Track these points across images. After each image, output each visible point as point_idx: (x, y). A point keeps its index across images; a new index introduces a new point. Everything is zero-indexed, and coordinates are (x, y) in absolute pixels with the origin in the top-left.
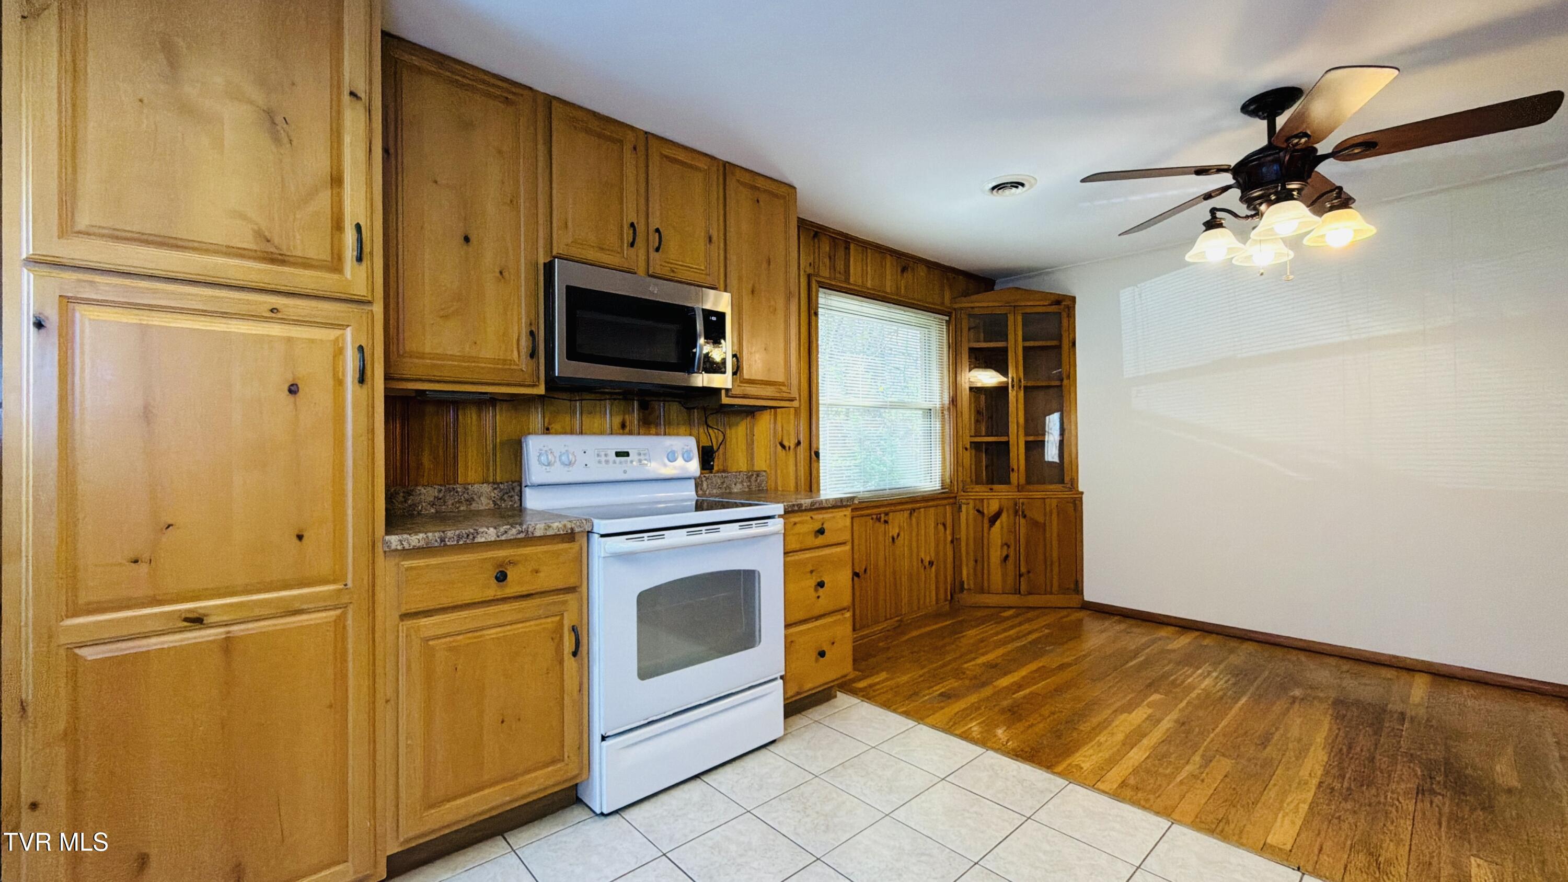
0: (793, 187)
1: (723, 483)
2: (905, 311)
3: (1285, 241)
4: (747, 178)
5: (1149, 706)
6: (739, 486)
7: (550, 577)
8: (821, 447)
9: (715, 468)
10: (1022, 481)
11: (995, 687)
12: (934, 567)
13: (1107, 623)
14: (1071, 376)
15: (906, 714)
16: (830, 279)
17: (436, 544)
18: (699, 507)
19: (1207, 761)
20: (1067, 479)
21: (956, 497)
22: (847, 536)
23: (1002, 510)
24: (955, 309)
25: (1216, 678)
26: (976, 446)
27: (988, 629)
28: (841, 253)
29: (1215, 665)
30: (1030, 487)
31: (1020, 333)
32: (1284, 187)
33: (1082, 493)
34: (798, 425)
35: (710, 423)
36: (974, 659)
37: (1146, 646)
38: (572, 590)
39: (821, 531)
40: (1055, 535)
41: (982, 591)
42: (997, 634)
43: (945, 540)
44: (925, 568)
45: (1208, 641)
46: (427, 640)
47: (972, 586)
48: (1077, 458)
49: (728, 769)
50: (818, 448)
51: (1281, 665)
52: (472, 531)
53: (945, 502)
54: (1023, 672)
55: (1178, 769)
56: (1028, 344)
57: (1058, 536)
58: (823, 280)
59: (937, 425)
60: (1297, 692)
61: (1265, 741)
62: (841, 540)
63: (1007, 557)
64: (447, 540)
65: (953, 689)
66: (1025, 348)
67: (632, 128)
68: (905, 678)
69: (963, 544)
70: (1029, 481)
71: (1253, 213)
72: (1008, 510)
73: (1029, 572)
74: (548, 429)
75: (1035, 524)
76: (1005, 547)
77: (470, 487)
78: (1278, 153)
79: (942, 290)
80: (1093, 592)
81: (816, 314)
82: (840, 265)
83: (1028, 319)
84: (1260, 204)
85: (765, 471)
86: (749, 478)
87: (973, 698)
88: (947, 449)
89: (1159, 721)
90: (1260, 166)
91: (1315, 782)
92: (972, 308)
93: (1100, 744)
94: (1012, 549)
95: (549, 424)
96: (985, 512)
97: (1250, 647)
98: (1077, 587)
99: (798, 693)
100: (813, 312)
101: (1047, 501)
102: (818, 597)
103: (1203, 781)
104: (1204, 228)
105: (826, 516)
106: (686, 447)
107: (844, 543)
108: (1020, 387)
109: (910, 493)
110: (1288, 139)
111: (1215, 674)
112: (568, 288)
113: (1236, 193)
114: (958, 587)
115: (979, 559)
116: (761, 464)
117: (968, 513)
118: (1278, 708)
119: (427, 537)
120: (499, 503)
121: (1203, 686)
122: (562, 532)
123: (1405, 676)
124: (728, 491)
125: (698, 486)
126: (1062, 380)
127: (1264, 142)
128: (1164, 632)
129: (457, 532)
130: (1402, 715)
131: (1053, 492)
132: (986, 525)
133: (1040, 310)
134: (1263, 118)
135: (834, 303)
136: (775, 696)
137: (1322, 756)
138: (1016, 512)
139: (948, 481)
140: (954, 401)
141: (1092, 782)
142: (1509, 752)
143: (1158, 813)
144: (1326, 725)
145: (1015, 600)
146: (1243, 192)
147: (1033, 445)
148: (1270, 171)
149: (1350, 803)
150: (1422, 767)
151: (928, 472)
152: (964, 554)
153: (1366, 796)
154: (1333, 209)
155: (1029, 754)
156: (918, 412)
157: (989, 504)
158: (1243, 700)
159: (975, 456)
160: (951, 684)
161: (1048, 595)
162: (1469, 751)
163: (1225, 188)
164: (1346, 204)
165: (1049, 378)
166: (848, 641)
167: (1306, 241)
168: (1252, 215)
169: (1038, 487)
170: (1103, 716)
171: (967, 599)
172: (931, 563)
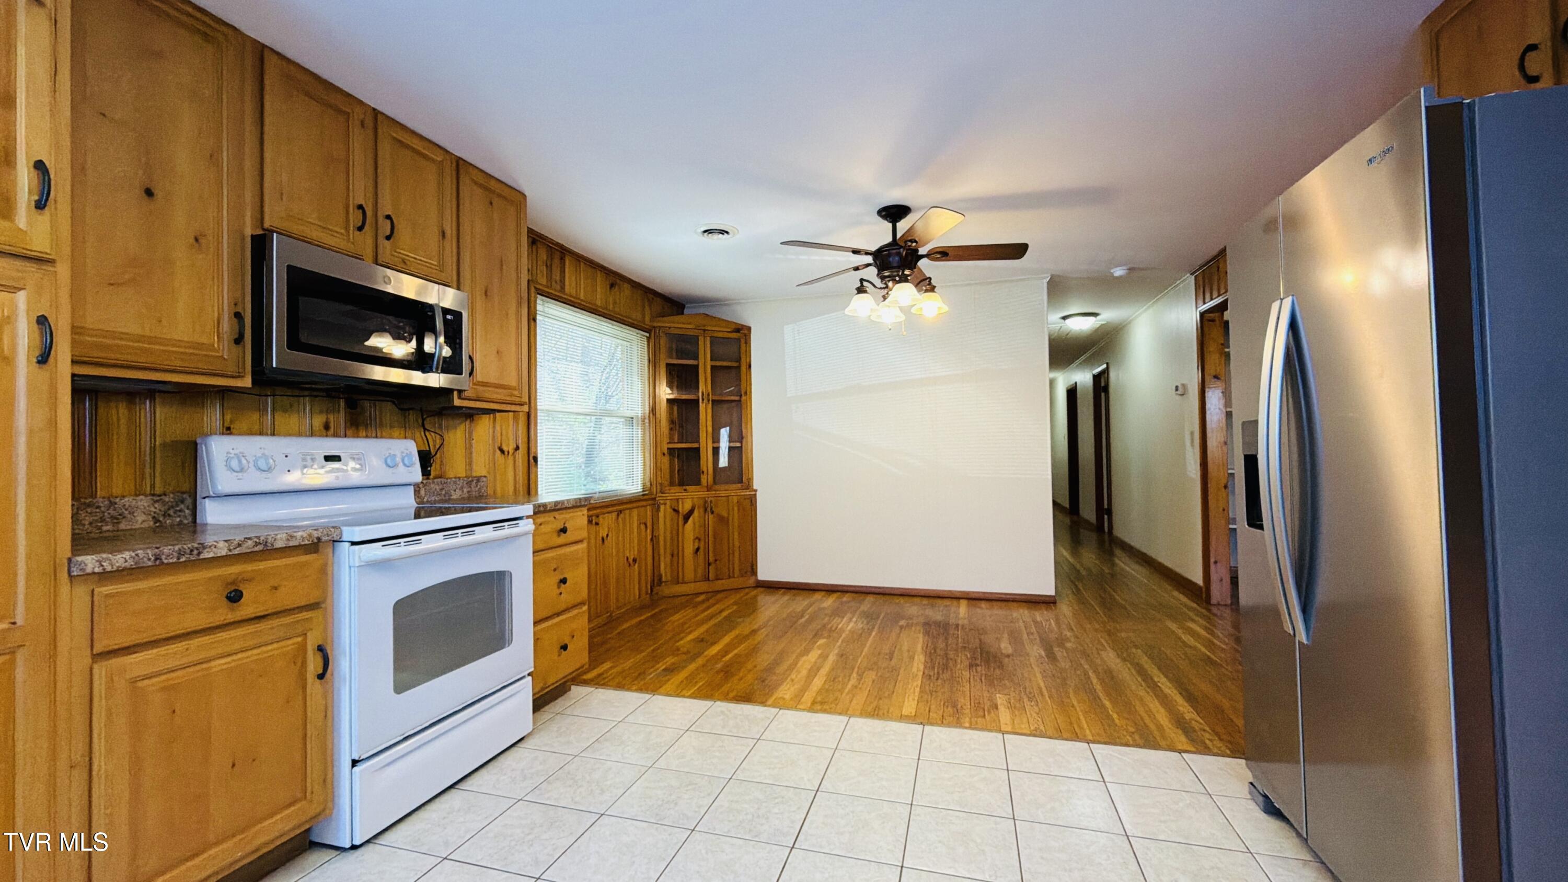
0: (524, 196)
1: (442, 489)
2: (613, 325)
3: (901, 309)
4: (480, 179)
5: (819, 648)
6: (458, 492)
7: (291, 595)
8: (539, 452)
9: (433, 474)
10: (711, 481)
11: (706, 656)
12: (637, 565)
14: (748, 393)
15: (640, 690)
16: (547, 287)
17: (150, 563)
18: (417, 516)
19: (860, 676)
20: (744, 480)
21: (655, 498)
22: (584, 534)
23: (695, 508)
24: (654, 327)
25: (856, 622)
26: (671, 450)
27: (688, 613)
28: (556, 261)
29: (854, 613)
30: (717, 487)
31: (708, 356)
32: (903, 272)
33: (756, 491)
34: (517, 430)
35: (427, 427)
36: (684, 637)
37: (805, 609)
38: (314, 606)
39: (564, 530)
40: (736, 524)
41: (678, 581)
42: (696, 615)
43: (646, 539)
44: (630, 565)
45: (846, 598)
46: (134, 681)
47: (669, 578)
48: (752, 461)
49: (483, 772)
50: (536, 453)
51: (888, 607)
52: (196, 545)
53: (644, 503)
54: (726, 640)
55: (845, 684)
56: (715, 363)
57: (739, 527)
58: (540, 287)
59: (638, 432)
60: (902, 623)
61: (891, 656)
62: (579, 538)
63: (698, 549)
64: (163, 557)
65: (673, 664)
66: (713, 367)
67: (361, 103)
68: (629, 663)
69: (662, 543)
70: (715, 482)
71: (884, 286)
72: (699, 507)
73: (716, 560)
74: (229, 429)
75: (721, 518)
76: (697, 541)
77: (117, 500)
78: (900, 249)
79: (644, 307)
80: (764, 574)
81: (535, 320)
82: (557, 276)
83: (714, 341)
84: (889, 281)
85: (485, 477)
86: (469, 484)
87: (692, 667)
88: (647, 455)
89: (827, 656)
90: (889, 255)
91: (920, 674)
92: (670, 328)
93: (792, 680)
94: (702, 543)
95: (231, 422)
96: (680, 510)
97: (870, 599)
98: (754, 572)
99: (543, 689)
100: (531, 317)
101: (730, 498)
102: (561, 593)
103: (860, 688)
104: (856, 292)
105: (568, 516)
106: (406, 451)
107: (581, 541)
108: (709, 401)
109: (617, 496)
110: (906, 242)
111: (854, 620)
112: (290, 268)
113: (873, 271)
114: (657, 581)
115: (676, 553)
116: (480, 469)
117: (665, 512)
118: (894, 635)
119: (137, 555)
120: (161, 519)
121: (849, 628)
122: (307, 542)
123: (955, 602)
124: (447, 498)
125: (417, 492)
126: (741, 396)
127: (889, 239)
128: (818, 596)
129: (177, 548)
130: (957, 626)
131: (733, 492)
132: (681, 523)
133: (724, 334)
134: (890, 222)
135: (551, 311)
136: (525, 692)
137: (922, 658)
138: (706, 510)
139: (648, 484)
140: (653, 411)
141: (794, 704)
142: (1006, 635)
143: (840, 714)
144: (921, 640)
145: (703, 586)
146: (879, 271)
147: (716, 451)
148: (895, 260)
149: (940, 681)
150: (970, 653)
151: (630, 476)
152: (662, 551)
153: (946, 675)
154: (926, 291)
155: (746, 698)
156: (623, 420)
157: (683, 503)
158: (874, 634)
159: (670, 460)
160: (670, 660)
161: (732, 580)
162: (989, 639)
163: (868, 265)
164: (932, 289)
165: (731, 393)
166: (586, 633)
167: (913, 310)
168: (884, 288)
169: (723, 487)
170: (790, 661)
171: (666, 590)
172: (635, 560)
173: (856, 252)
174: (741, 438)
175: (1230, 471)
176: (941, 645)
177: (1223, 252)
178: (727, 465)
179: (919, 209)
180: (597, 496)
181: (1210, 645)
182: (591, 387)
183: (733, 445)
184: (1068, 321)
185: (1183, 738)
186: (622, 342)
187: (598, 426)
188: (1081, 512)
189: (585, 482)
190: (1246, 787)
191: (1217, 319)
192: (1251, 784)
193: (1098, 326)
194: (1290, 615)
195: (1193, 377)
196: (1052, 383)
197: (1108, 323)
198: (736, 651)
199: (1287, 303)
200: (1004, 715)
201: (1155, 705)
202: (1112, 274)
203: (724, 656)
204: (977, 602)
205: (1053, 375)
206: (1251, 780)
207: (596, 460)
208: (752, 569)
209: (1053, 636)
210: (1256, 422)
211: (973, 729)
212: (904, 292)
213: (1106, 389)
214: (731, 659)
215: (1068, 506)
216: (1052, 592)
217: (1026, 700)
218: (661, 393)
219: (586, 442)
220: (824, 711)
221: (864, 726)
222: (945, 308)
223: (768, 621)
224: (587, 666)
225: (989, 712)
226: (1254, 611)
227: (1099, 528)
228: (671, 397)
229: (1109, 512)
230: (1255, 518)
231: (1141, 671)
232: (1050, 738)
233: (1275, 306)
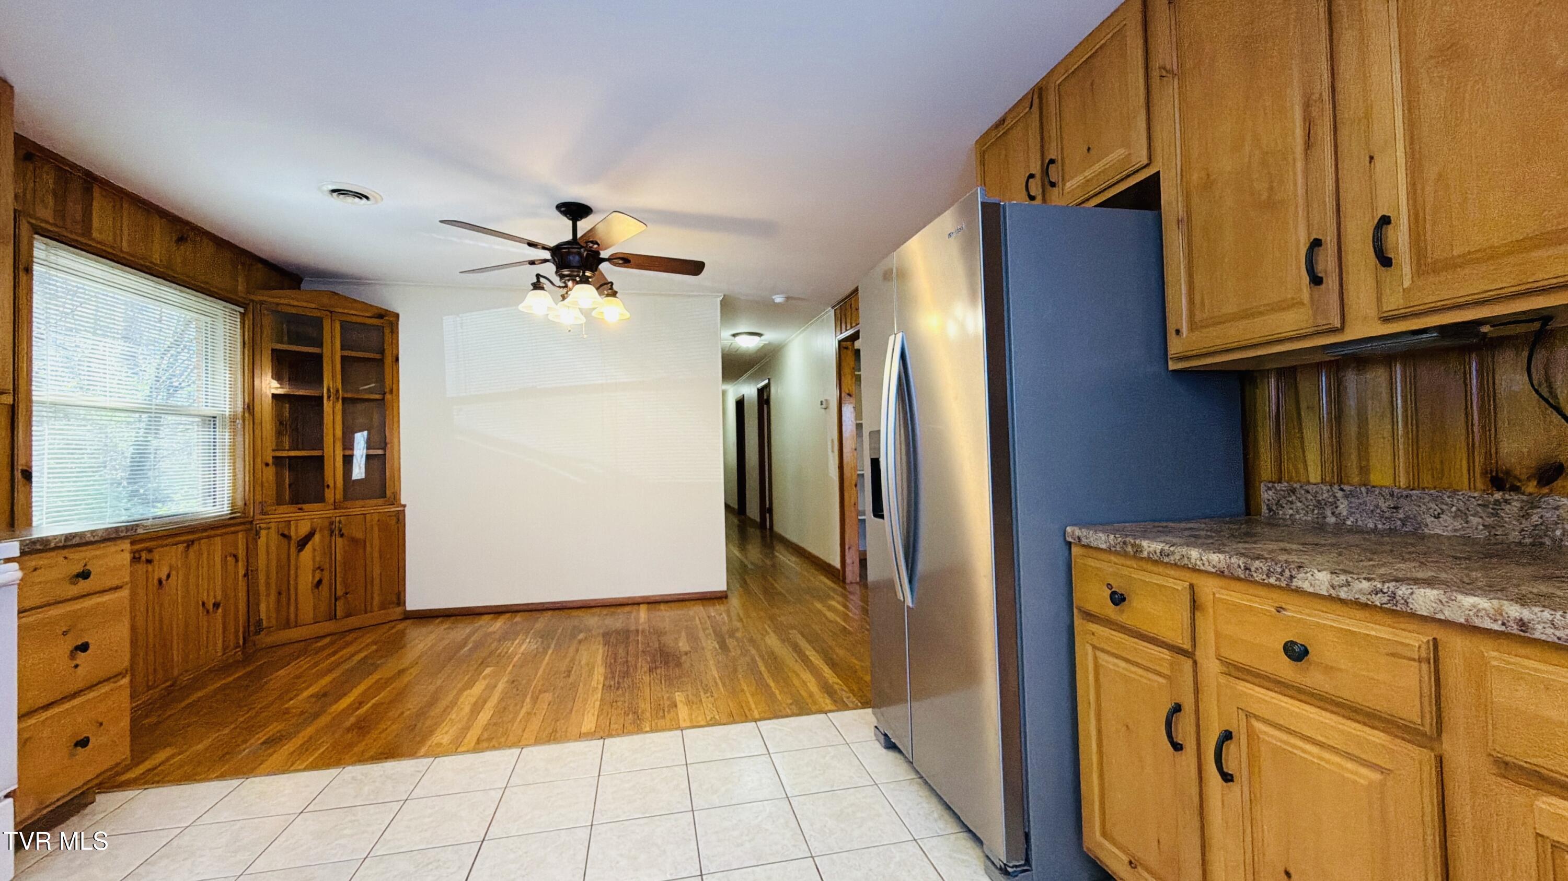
0: (12, 89)
2: (181, 291)
3: (581, 310)
5: (484, 678)
8: (34, 463)
10: (339, 496)
11: (330, 714)
12: (220, 610)
13: (431, 627)
14: (394, 391)
16: (54, 224)
19: (535, 700)
20: (388, 493)
21: (251, 522)
22: (125, 577)
23: (315, 531)
24: (252, 301)
25: (530, 642)
26: (278, 459)
27: (304, 663)
28: (74, 194)
29: (527, 633)
30: (349, 504)
31: (338, 341)
32: (584, 273)
33: (404, 506)
36: (297, 695)
37: (469, 636)
39: (84, 575)
40: (376, 547)
41: (287, 625)
42: (315, 666)
43: (237, 573)
44: (208, 612)
45: (518, 618)
47: (274, 622)
48: (400, 470)
50: (28, 465)
51: (566, 623)
53: (236, 528)
54: (360, 689)
55: (516, 714)
56: (346, 353)
57: (380, 551)
58: (41, 224)
59: (224, 437)
60: (581, 636)
61: (569, 672)
62: (116, 582)
63: (320, 582)
65: (280, 732)
66: (343, 358)
68: (204, 744)
69: (262, 578)
70: (346, 497)
71: (563, 285)
72: (321, 531)
73: (347, 593)
75: (354, 541)
76: (318, 572)
78: (580, 249)
79: (235, 274)
80: (415, 601)
81: (26, 269)
82: (74, 212)
83: (347, 328)
84: (569, 280)
87: (310, 731)
88: (239, 465)
89: (495, 687)
90: (569, 253)
91: (600, 686)
92: (278, 304)
93: (451, 721)
94: (326, 573)
96: (293, 534)
99: (39, 809)
101: (368, 516)
102: (77, 666)
103: (535, 714)
104: (532, 288)
105: (91, 554)
107: (118, 588)
108: (338, 399)
110: (586, 242)
111: (528, 640)
113: (551, 267)
114: (253, 627)
115: (284, 588)
117: (267, 541)
118: (572, 650)
121: (522, 650)
123: (636, 607)
126: (384, 394)
127: (569, 237)
130: (637, 631)
131: (373, 508)
132: (293, 550)
133: (359, 320)
134: (570, 219)
135: (63, 261)
137: (602, 669)
138: (332, 532)
139: (240, 503)
140: (250, 408)
141: (455, 748)
142: (683, 634)
143: (510, 747)
144: (601, 651)
145: (330, 626)
146: (557, 268)
147: (348, 460)
148: (574, 260)
149: (620, 692)
150: (650, 656)
151: (211, 493)
152: (262, 588)
153: (627, 682)
154: (608, 295)
155: (389, 753)
156: (197, 419)
157: (297, 526)
158: (550, 652)
159: (277, 473)
160: (274, 728)
161: (369, 615)
162: (668, 640)
163: (545, 261)
164: (614, 294)
165: (370, 391)
166: (128, 713)
167: (594, 314)
168: (563, 287)
169: (359, 503)
170: (451, 697)
171: (265, 639)
172: (216, 605)
173: (531, 244)
174: (384, 445)
175: (859, 472)
176: (621, 651)
177: (856, 290)
178: (363, 476)
179: (600, 211)
180: (149, 522)
181: (845, 617)
182: (141, 373)
183: (372, 452)
184: (738, 338)
185: (828, 701)
186: (196, 315)
187: (154, 426)
188: (748, 511)
189: (129, 505)
190: (873, 729)
191: (850, 347)
192: (876, 727)
193: (762, 345)
194: (901, 586)
195: (832, 394)
196: (724, 393)
197: (769, 344)
198: (373, 701)
199: (899, 336)
200: (683, 712)
201: (807, 676)
202: (773, 300)
203: (358, 709)
204: (657, 606)
205: (725, 387)
206: (876, 725)
207: (150, 473)
208: (399, 598)
209: (725, 629)
210: (879, 432)
211: (657, 731)
212: (584, 294)
213: (768, 402)
214: (367, 711)
215: (736, 507)
216: (725, 589)
217: (702, 694)
218: (264, 386)
219: (131, 450)
220: (494, 748)
221: (538, 755)
222: (628, 315)
223: (419, 657)
224: (129, 762)
225: (669, 712)
226: (878, 586)
227: (762, 525)
228: (280, 391)
229: (770, 511)
230: (878, 511)
231: (796, 648)
232: (724, 724)
233: (892, 338)
